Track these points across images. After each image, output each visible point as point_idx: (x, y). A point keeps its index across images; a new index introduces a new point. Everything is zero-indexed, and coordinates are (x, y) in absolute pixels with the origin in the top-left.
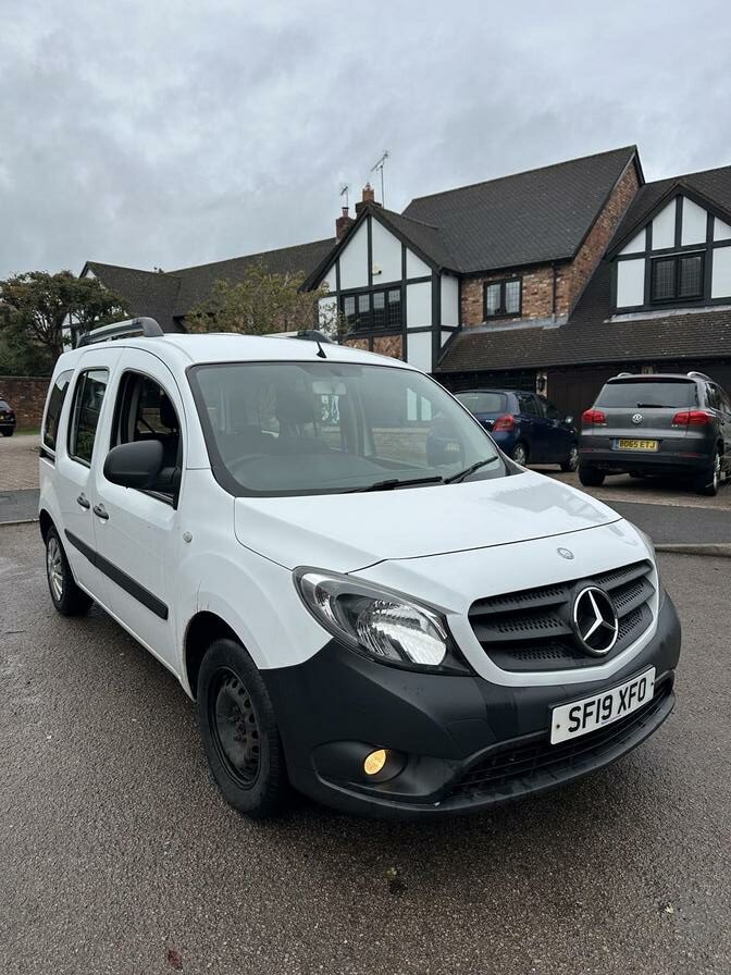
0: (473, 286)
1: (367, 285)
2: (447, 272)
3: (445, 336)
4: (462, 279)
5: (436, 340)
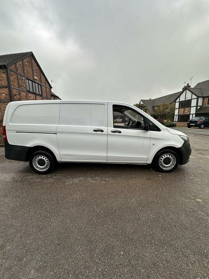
0: (206, 98)
1: (184, 100)
2: (200, 97)
3: (199, 107)
4: (204, 98)
5: (197, 108)
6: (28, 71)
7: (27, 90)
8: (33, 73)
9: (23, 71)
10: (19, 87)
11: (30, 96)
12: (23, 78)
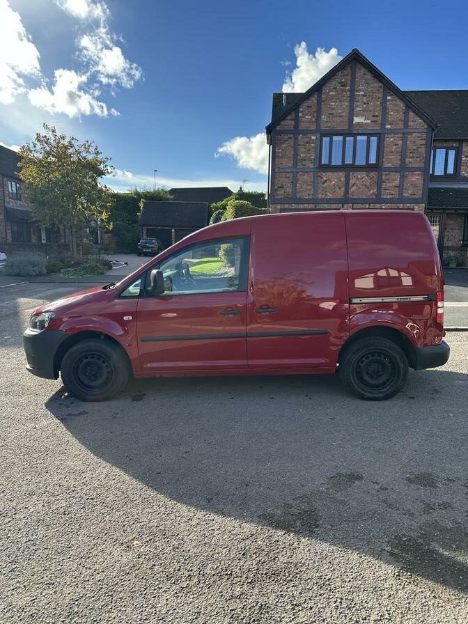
6: (334, 111)
7: (317, 166)
8: (352, 109)
9: (314, 120)
10: (295, 165)
11: (325, 179)
12: (313, 138)
